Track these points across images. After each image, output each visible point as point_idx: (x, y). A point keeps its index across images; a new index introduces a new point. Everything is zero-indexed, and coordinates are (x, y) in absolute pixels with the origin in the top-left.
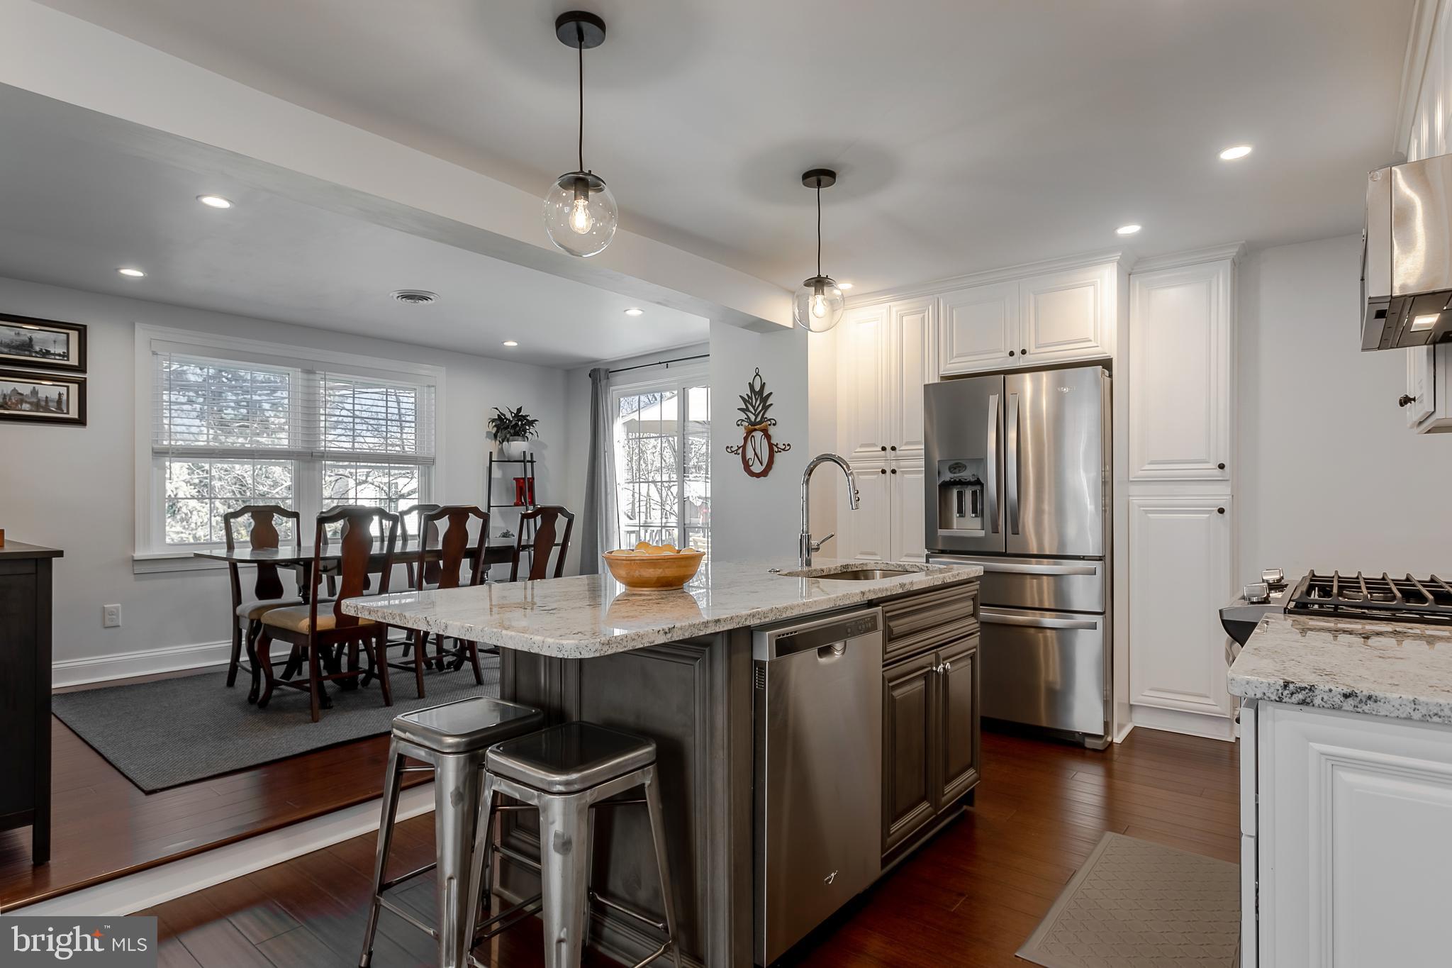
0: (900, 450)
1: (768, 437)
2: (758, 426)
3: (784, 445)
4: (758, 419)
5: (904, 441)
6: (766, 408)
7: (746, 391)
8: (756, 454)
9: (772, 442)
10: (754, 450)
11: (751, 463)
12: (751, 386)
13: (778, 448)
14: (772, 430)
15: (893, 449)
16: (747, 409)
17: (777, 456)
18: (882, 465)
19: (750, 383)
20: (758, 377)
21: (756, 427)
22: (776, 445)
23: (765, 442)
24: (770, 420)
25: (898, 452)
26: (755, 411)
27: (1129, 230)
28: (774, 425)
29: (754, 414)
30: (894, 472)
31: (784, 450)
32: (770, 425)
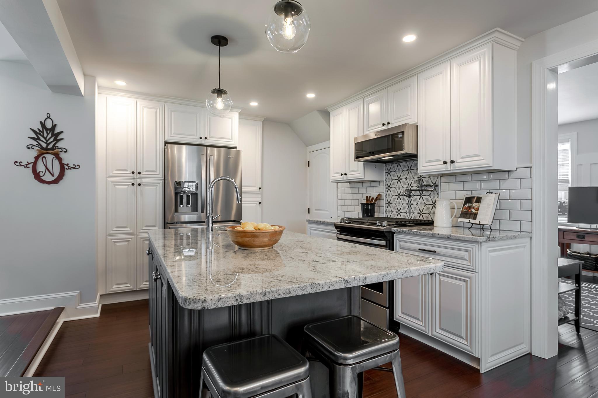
0: (142, 174)
1: (60, 160)
2: (51, 151)
3: (74, 165)
4: (50, 146)
5: (145, 170)
6: (57, 140)
7: (38, 127)
8: (47, 168)
9: (63, 162)
10: (46, 166)
11: (41, 174)
12: (43, 125)
13: (68, 166)
14: (62, 155)
15: (139, 173)
16: (39, 139)
17: (67, 172)
18: (132, 181)
19: (41, 122)
20: (49, 120)
21: (48, 151)
22: (67, 165)
23: (56, 163)
24: (61, 148)
25: (141, 175)
26: (47, 141)
27: (254, 104)
28: (65, 152)
29: (46, 143)
30: (139, 185)
31: (74, 168)
32: (61, 151)
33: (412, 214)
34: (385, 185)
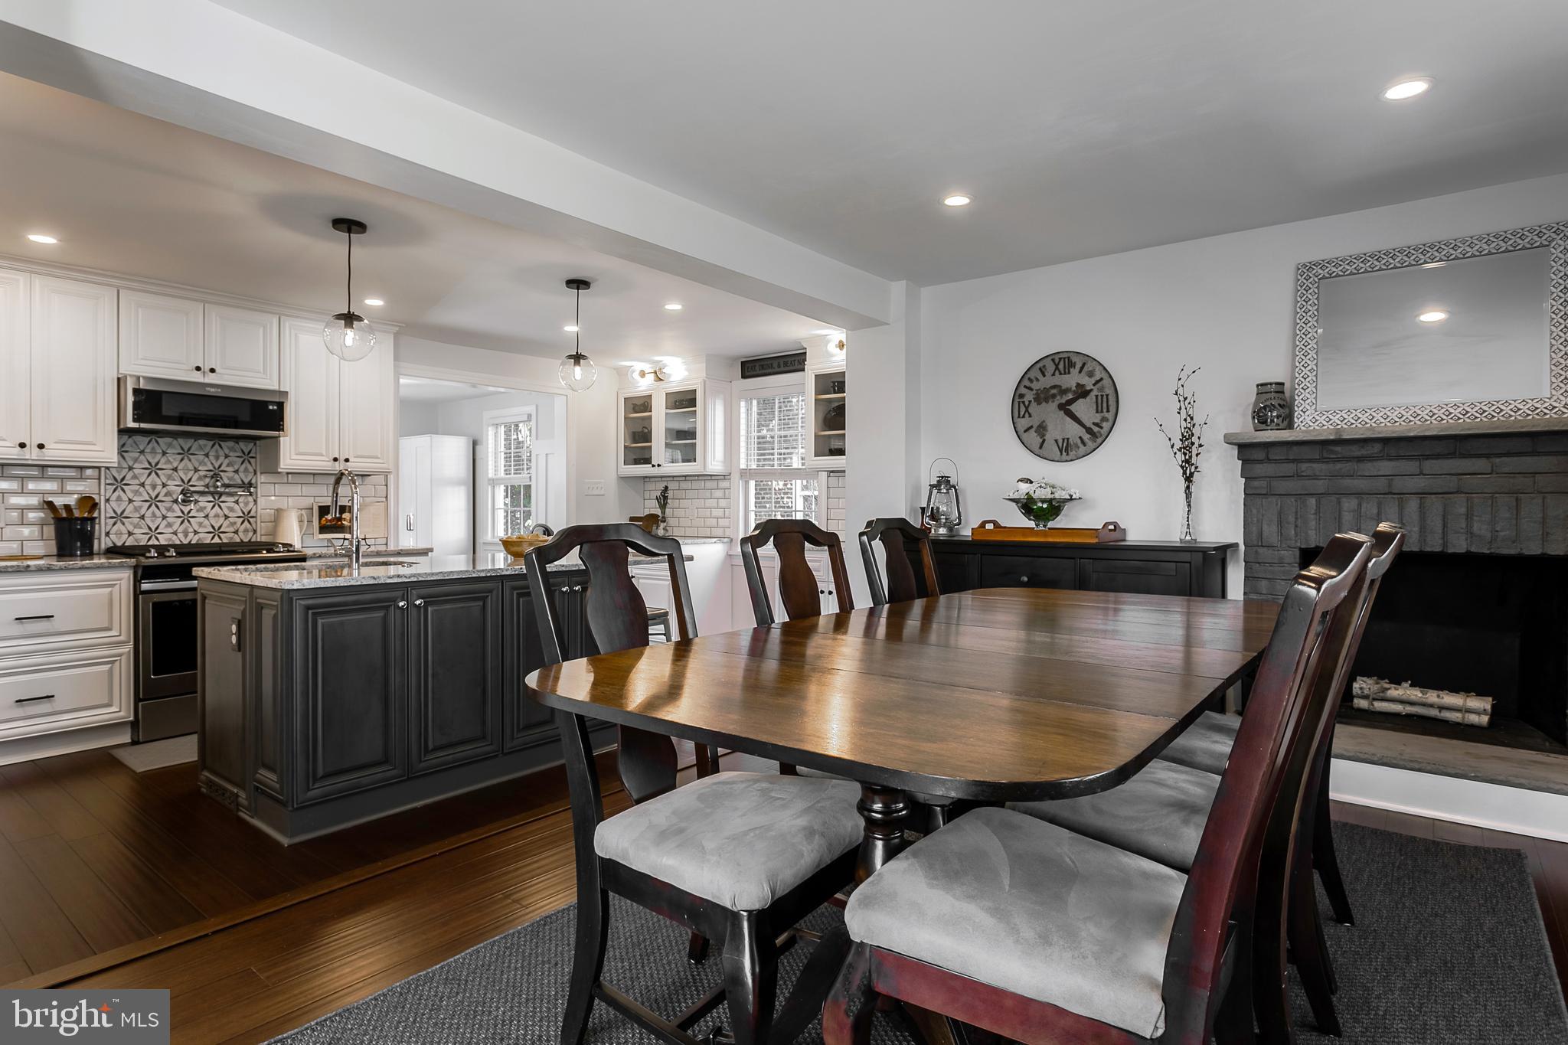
33: (191, 535)
34: (106, 478)
